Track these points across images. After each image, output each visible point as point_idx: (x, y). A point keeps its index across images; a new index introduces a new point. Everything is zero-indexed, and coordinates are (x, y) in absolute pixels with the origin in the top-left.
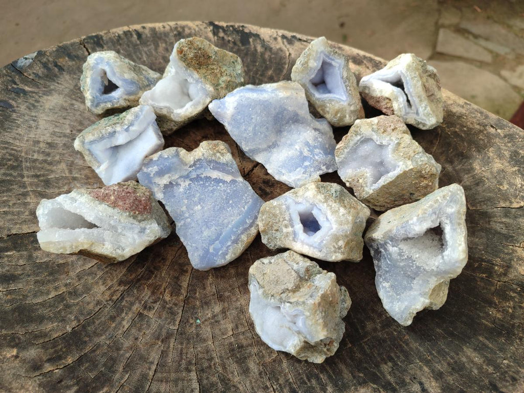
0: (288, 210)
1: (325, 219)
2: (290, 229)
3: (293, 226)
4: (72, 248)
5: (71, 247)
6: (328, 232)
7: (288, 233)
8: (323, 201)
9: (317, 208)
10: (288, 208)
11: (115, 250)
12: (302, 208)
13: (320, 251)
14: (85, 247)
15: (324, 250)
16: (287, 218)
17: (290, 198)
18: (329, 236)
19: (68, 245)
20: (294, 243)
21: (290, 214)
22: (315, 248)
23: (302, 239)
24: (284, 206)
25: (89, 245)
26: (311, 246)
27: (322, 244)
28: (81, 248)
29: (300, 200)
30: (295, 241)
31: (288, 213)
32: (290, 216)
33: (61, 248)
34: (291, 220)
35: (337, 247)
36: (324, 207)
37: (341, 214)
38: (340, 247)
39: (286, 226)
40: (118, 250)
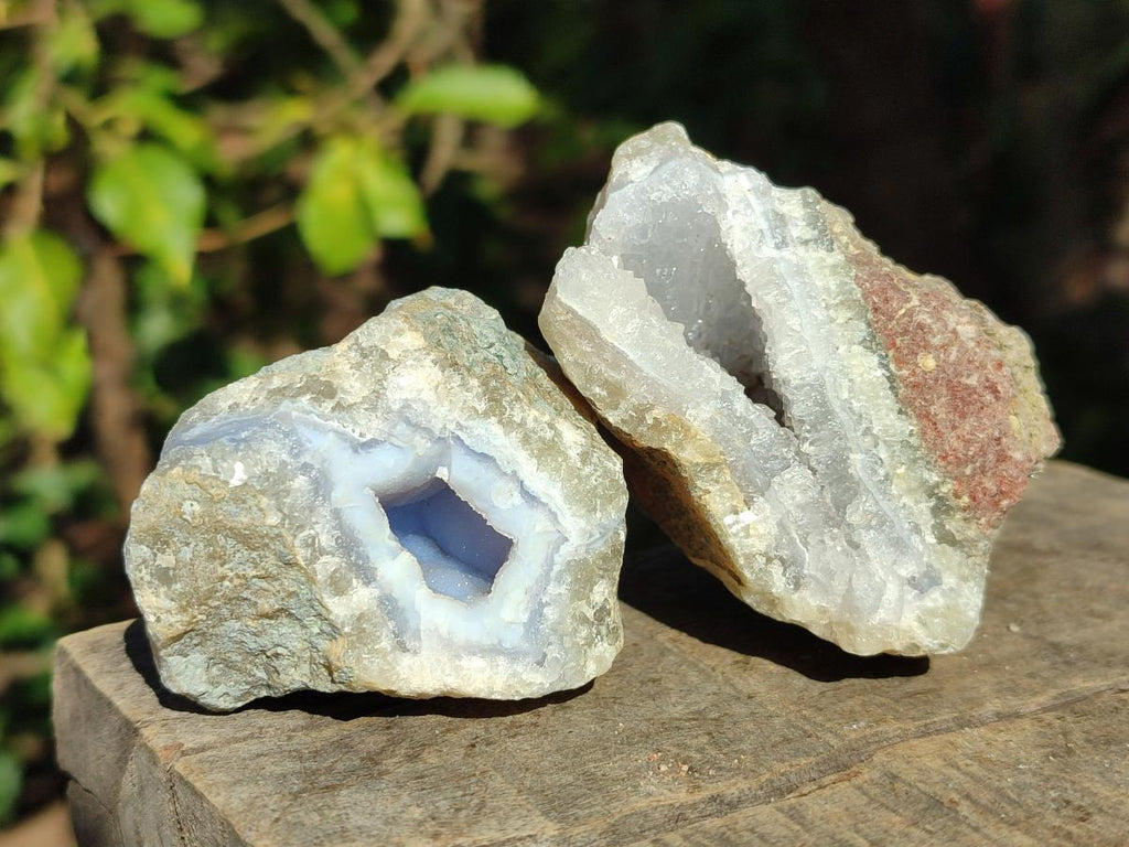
0: (327, 497)
1: (517, 499)
2: (362, 597)
3: (368, 575)
4: (642, 420)
5: (641, 411)
6: (550, 563)
7: (360, 618)
8: (482, 406)
9: (469, 451)
10: (321, 485)
11: (769, 560)
12: (394, 466)
13: (540, 663)
14: (687, 456)
15: (553, 652)
16: (325, 540)
17: (316, 427)
18: (559, 580)
19: (637, 394)
20: (406, 660)
21: (336, 513)
22: (514, 655)
23: (443, 631)
24: (300, 482)
25: (700, 460)
26: (493, 651)
27: (544, 627)
28: (668, 446)
29: (372, 426)
30: (406, 650)
31: (325, 511)
32: (340, 526)
33: (606, 384)
34: (348, 544)
35: (590, 614)
36: (492, 435)
37: (573, 453)
38: (603, 608)
39: (338, 586)
40: (776, 570)
